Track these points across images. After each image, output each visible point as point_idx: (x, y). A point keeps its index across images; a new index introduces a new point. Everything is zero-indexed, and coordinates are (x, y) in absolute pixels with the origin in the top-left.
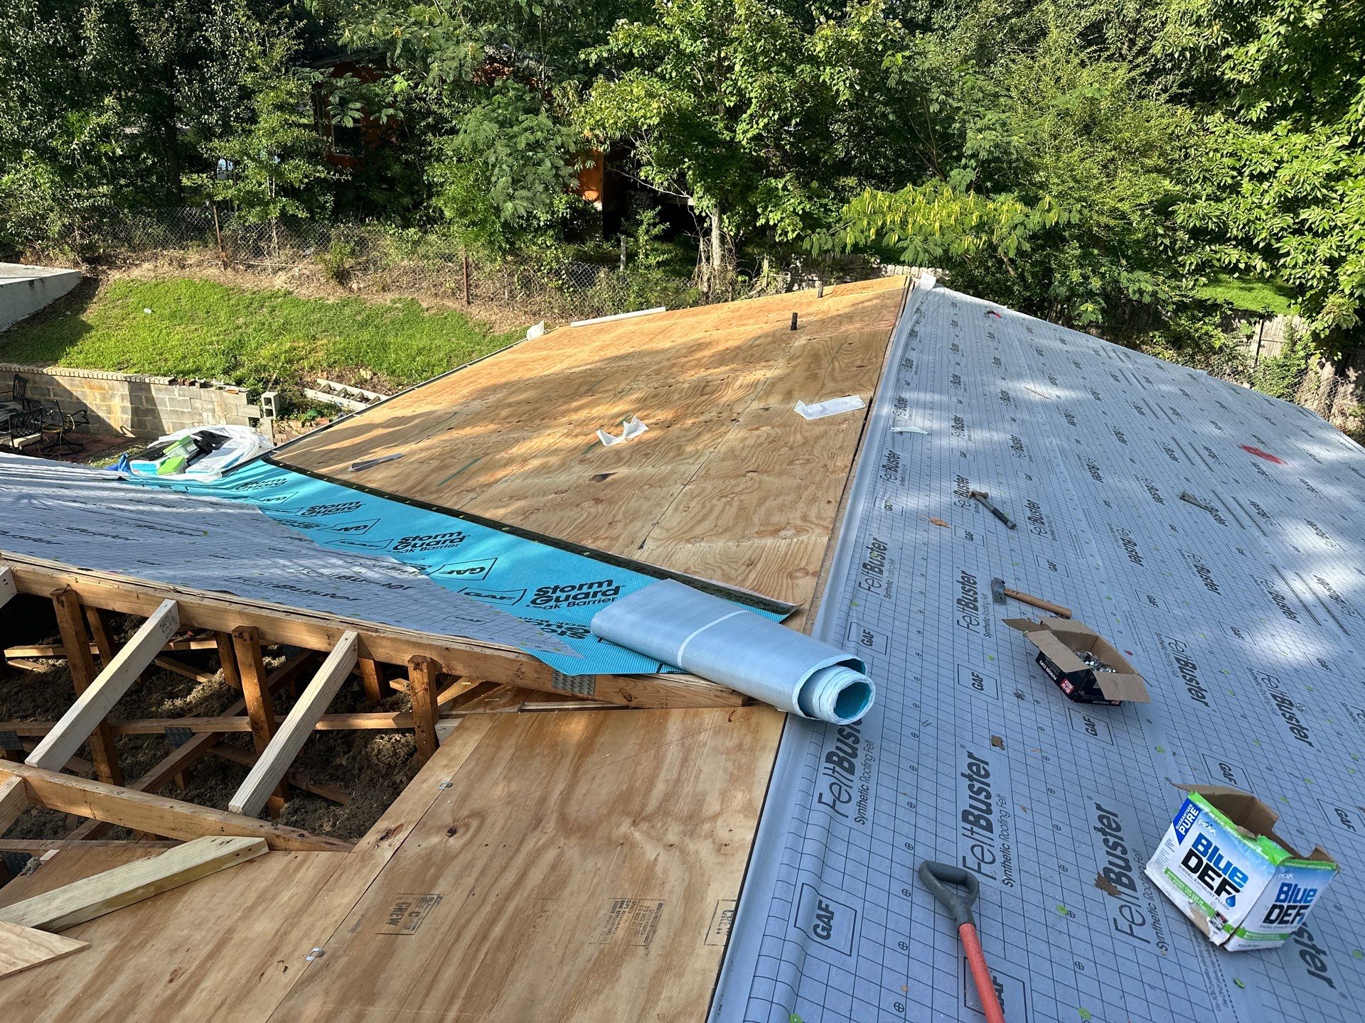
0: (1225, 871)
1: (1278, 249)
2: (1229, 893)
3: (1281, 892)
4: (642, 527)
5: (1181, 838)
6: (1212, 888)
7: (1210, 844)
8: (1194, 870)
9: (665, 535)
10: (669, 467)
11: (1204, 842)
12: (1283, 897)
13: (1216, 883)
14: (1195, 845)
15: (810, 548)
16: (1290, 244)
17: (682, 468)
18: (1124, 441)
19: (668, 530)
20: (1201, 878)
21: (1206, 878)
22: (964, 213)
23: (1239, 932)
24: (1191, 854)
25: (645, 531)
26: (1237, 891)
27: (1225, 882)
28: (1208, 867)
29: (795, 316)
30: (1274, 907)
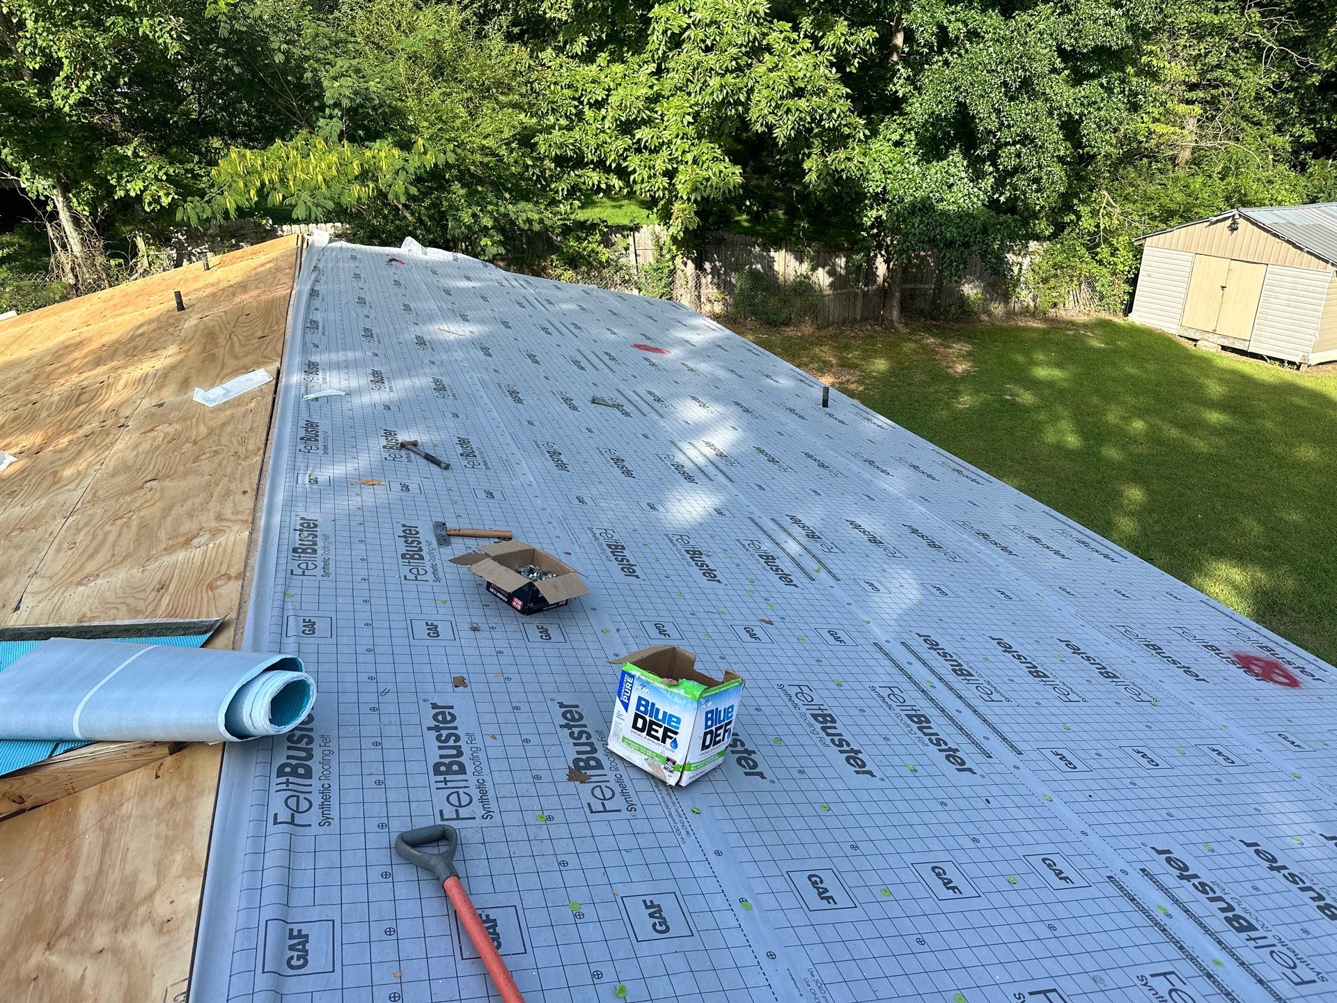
0: (663, 720)
1: (627, 167)
2: (671, 738)
3: (707, 719)
4: (16, 583)
5: (626, 706)
6: (657, 739)
7: (647, 702)
8: (642, 730)
9: (47, 584)
10: (44, 501)
11: (643, 702)
12: (709, 723)
13: (660, 735)
14: (638, 709)
15: (229, 551)
16: (634, 162)
17: (61, 498)
18: (537, 362)
19: (51, 578)
20: (649, 734)
21: (653, 733)
22: (343, 164)
23: (687, 767)
24: (637, 717)
25: (19, 588)
26: (676, 733)
27: (666, 730)
28: (652, 723)
29: (178, 295)
30: (706, 734)
